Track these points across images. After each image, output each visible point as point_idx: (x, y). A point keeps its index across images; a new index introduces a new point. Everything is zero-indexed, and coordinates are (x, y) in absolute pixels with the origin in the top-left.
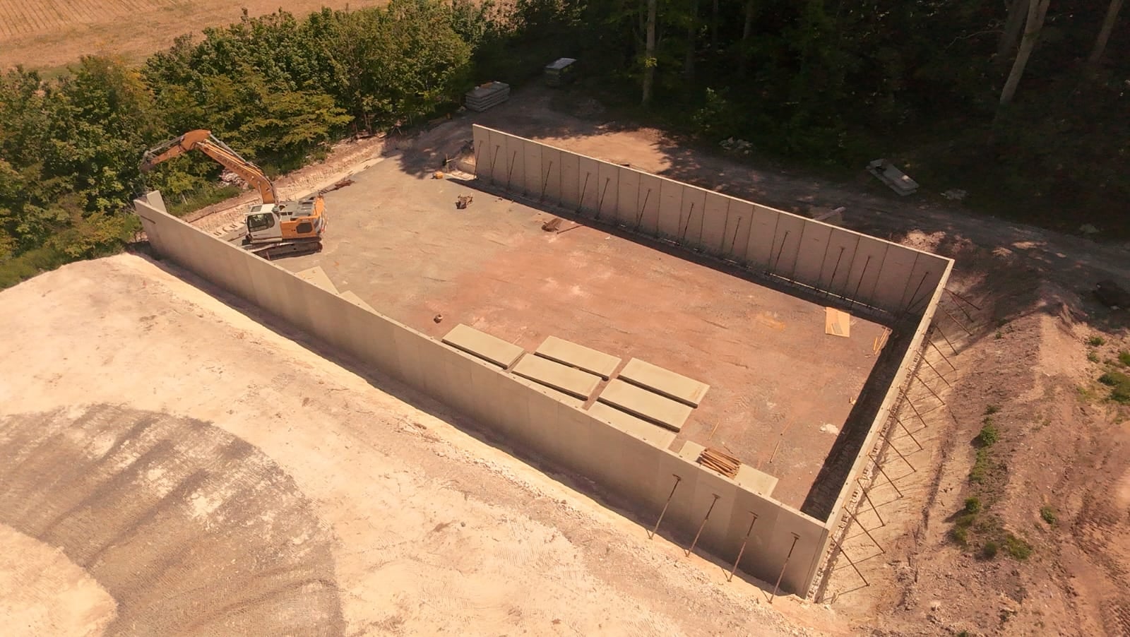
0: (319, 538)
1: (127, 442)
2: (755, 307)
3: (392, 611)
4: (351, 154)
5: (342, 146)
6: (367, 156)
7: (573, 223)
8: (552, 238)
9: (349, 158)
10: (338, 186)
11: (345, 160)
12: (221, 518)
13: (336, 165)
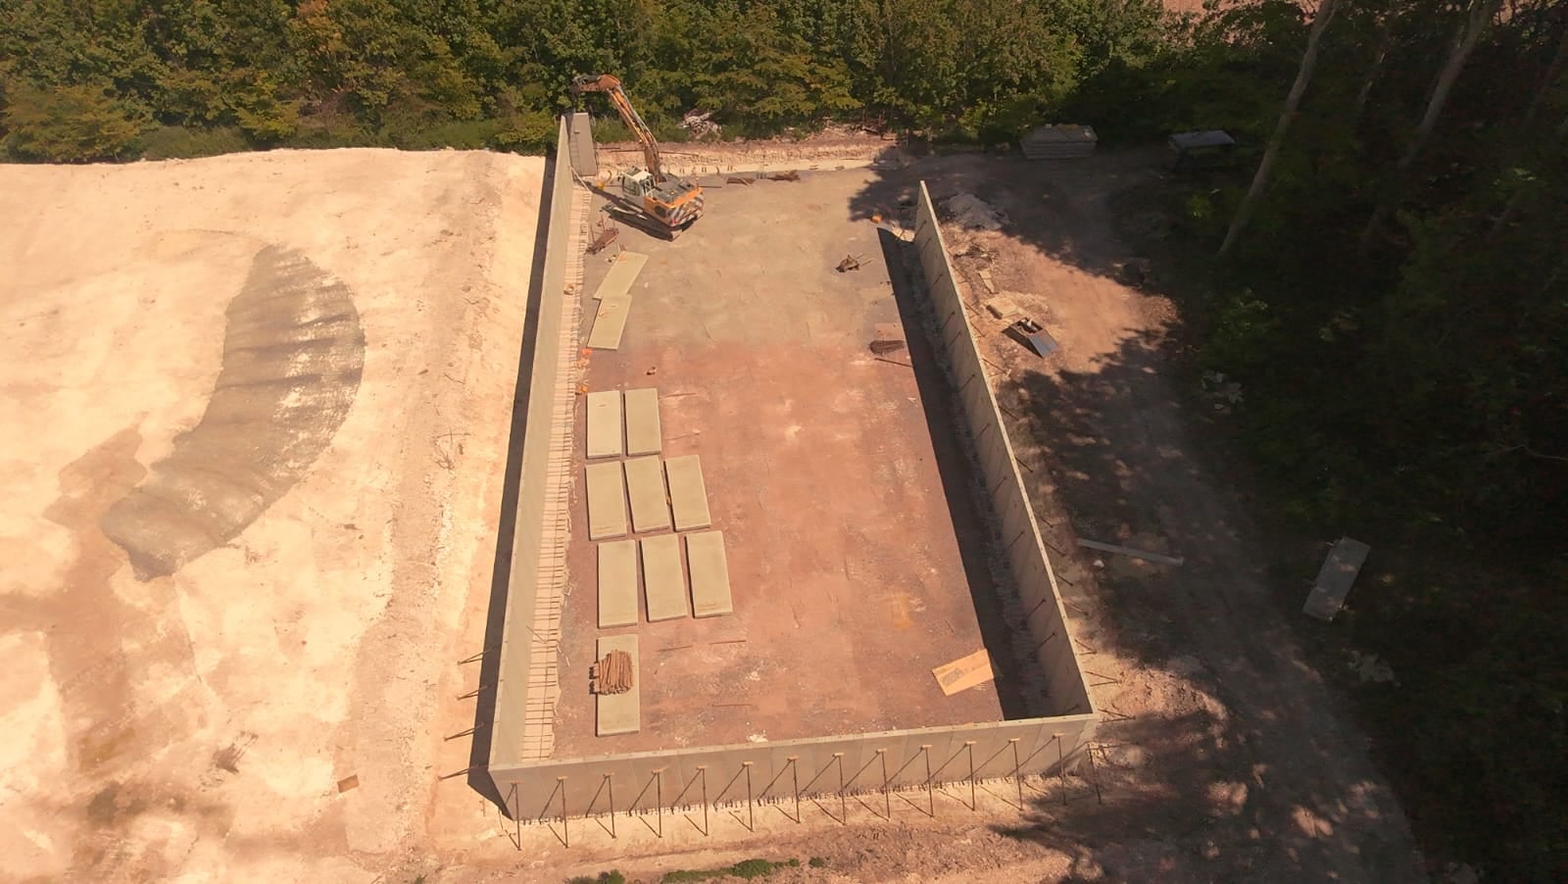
0: (300, 473)
1: (320, 324)
2: (916, 585)
3: (261, 551)
4: (835, 145)
5: (838, 132)
6: (853, 155)
7: (909, 357)
8: (863, 361)
9: (827, 149)
10: (778, 178)
11: (821, 149)
12: (287, 415)
13: (806, 151)
